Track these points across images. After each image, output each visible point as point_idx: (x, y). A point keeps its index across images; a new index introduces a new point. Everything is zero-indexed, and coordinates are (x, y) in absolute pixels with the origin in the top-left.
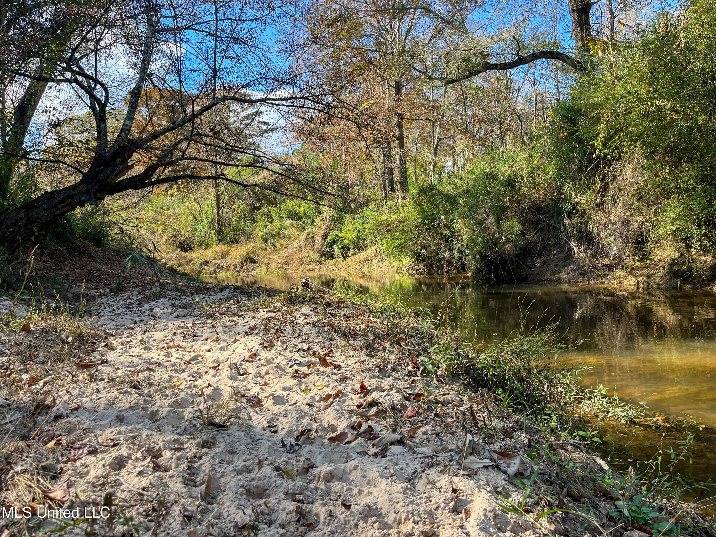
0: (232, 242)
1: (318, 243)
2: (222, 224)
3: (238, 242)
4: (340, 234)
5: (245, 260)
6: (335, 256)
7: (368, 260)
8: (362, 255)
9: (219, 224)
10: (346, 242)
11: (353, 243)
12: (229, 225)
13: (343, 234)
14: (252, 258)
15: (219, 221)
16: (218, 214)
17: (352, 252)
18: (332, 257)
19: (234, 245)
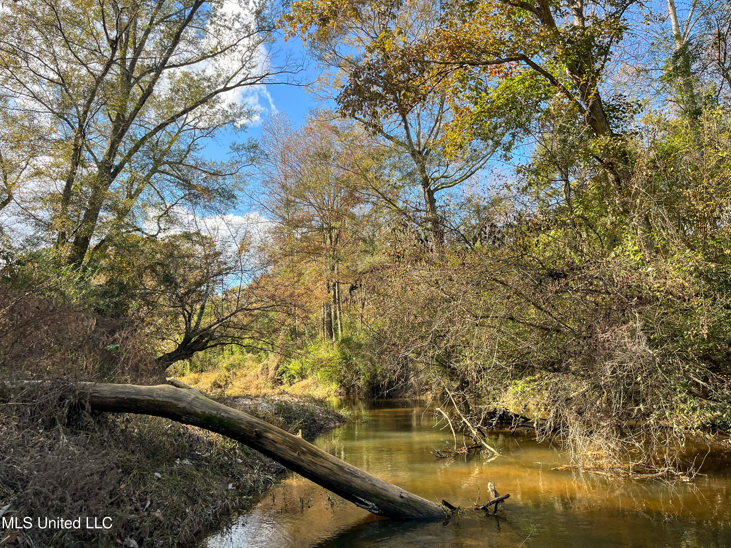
1: (271, 373)
4: (287, 366)
6: (284, 382)
7: (308, 386)
8: (304, 382)
10: (293, 372)
11: (298, 373)
13: (291, 366)
17: (297, 380)
18: (281, 383)
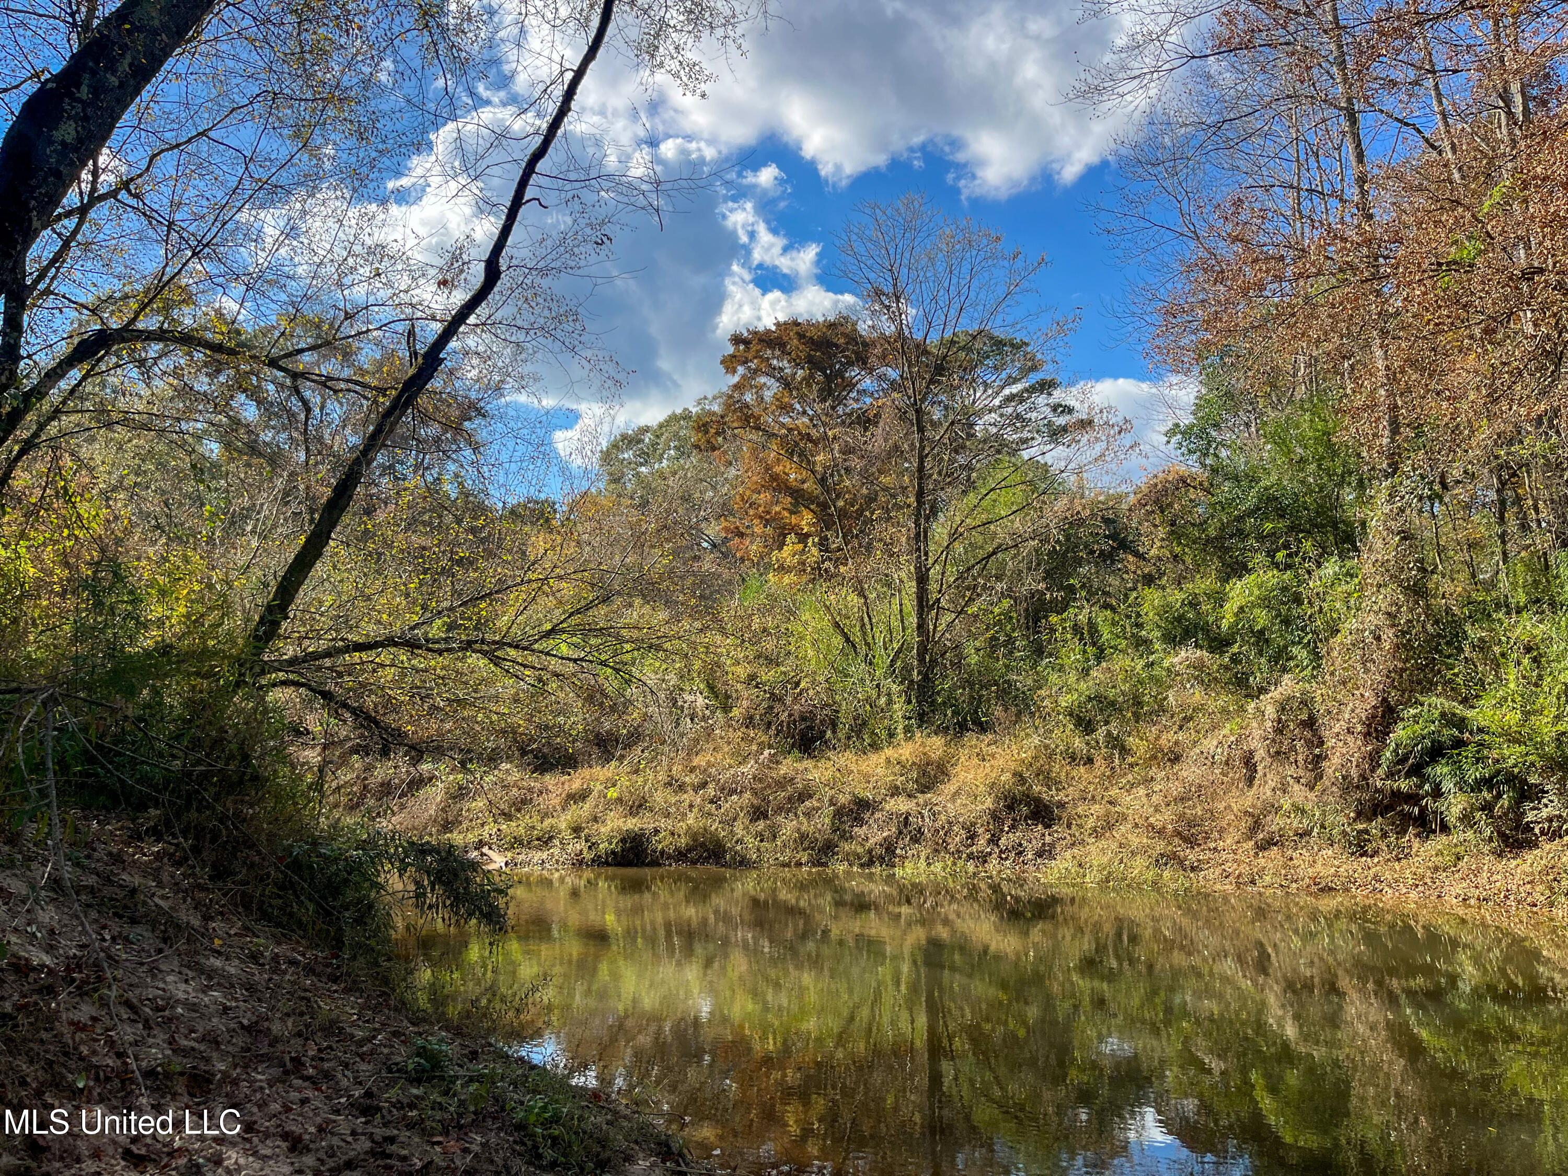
0: (962, 728)
2: (933, 661)
3: (983, 728)
5: (1010, 808)
9: (921, 660)
12: (957, 665)
14: (1038, 800)
15: (923, 650)
16: (921, 627)
19: (971, 738)
